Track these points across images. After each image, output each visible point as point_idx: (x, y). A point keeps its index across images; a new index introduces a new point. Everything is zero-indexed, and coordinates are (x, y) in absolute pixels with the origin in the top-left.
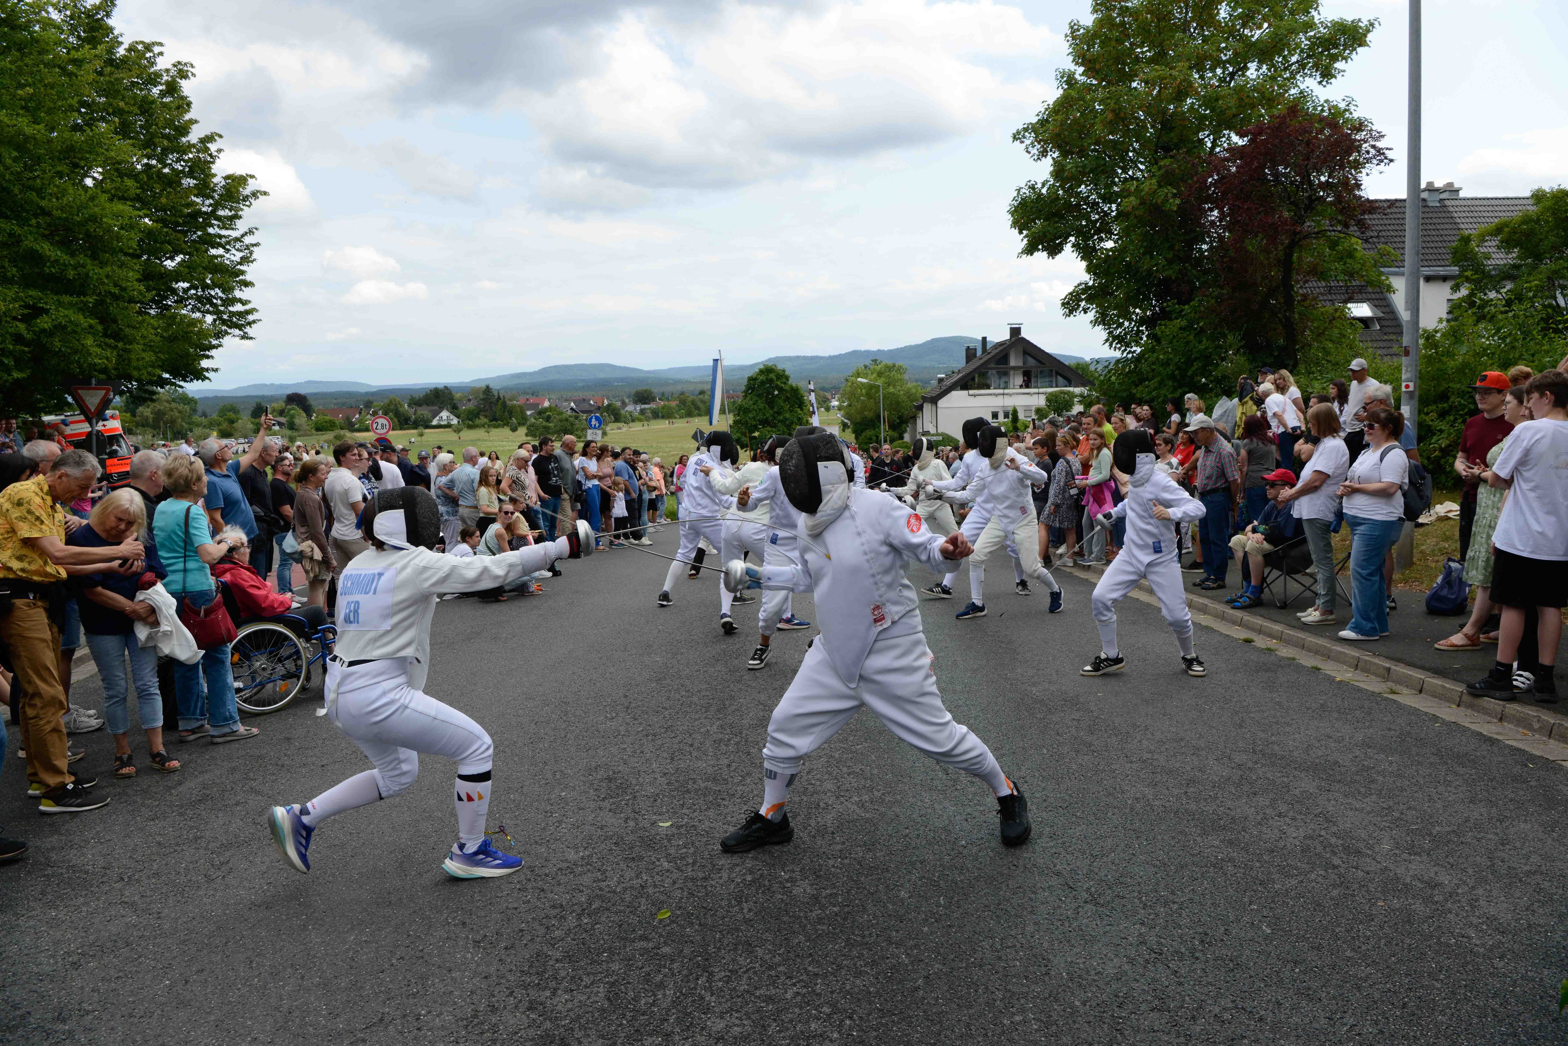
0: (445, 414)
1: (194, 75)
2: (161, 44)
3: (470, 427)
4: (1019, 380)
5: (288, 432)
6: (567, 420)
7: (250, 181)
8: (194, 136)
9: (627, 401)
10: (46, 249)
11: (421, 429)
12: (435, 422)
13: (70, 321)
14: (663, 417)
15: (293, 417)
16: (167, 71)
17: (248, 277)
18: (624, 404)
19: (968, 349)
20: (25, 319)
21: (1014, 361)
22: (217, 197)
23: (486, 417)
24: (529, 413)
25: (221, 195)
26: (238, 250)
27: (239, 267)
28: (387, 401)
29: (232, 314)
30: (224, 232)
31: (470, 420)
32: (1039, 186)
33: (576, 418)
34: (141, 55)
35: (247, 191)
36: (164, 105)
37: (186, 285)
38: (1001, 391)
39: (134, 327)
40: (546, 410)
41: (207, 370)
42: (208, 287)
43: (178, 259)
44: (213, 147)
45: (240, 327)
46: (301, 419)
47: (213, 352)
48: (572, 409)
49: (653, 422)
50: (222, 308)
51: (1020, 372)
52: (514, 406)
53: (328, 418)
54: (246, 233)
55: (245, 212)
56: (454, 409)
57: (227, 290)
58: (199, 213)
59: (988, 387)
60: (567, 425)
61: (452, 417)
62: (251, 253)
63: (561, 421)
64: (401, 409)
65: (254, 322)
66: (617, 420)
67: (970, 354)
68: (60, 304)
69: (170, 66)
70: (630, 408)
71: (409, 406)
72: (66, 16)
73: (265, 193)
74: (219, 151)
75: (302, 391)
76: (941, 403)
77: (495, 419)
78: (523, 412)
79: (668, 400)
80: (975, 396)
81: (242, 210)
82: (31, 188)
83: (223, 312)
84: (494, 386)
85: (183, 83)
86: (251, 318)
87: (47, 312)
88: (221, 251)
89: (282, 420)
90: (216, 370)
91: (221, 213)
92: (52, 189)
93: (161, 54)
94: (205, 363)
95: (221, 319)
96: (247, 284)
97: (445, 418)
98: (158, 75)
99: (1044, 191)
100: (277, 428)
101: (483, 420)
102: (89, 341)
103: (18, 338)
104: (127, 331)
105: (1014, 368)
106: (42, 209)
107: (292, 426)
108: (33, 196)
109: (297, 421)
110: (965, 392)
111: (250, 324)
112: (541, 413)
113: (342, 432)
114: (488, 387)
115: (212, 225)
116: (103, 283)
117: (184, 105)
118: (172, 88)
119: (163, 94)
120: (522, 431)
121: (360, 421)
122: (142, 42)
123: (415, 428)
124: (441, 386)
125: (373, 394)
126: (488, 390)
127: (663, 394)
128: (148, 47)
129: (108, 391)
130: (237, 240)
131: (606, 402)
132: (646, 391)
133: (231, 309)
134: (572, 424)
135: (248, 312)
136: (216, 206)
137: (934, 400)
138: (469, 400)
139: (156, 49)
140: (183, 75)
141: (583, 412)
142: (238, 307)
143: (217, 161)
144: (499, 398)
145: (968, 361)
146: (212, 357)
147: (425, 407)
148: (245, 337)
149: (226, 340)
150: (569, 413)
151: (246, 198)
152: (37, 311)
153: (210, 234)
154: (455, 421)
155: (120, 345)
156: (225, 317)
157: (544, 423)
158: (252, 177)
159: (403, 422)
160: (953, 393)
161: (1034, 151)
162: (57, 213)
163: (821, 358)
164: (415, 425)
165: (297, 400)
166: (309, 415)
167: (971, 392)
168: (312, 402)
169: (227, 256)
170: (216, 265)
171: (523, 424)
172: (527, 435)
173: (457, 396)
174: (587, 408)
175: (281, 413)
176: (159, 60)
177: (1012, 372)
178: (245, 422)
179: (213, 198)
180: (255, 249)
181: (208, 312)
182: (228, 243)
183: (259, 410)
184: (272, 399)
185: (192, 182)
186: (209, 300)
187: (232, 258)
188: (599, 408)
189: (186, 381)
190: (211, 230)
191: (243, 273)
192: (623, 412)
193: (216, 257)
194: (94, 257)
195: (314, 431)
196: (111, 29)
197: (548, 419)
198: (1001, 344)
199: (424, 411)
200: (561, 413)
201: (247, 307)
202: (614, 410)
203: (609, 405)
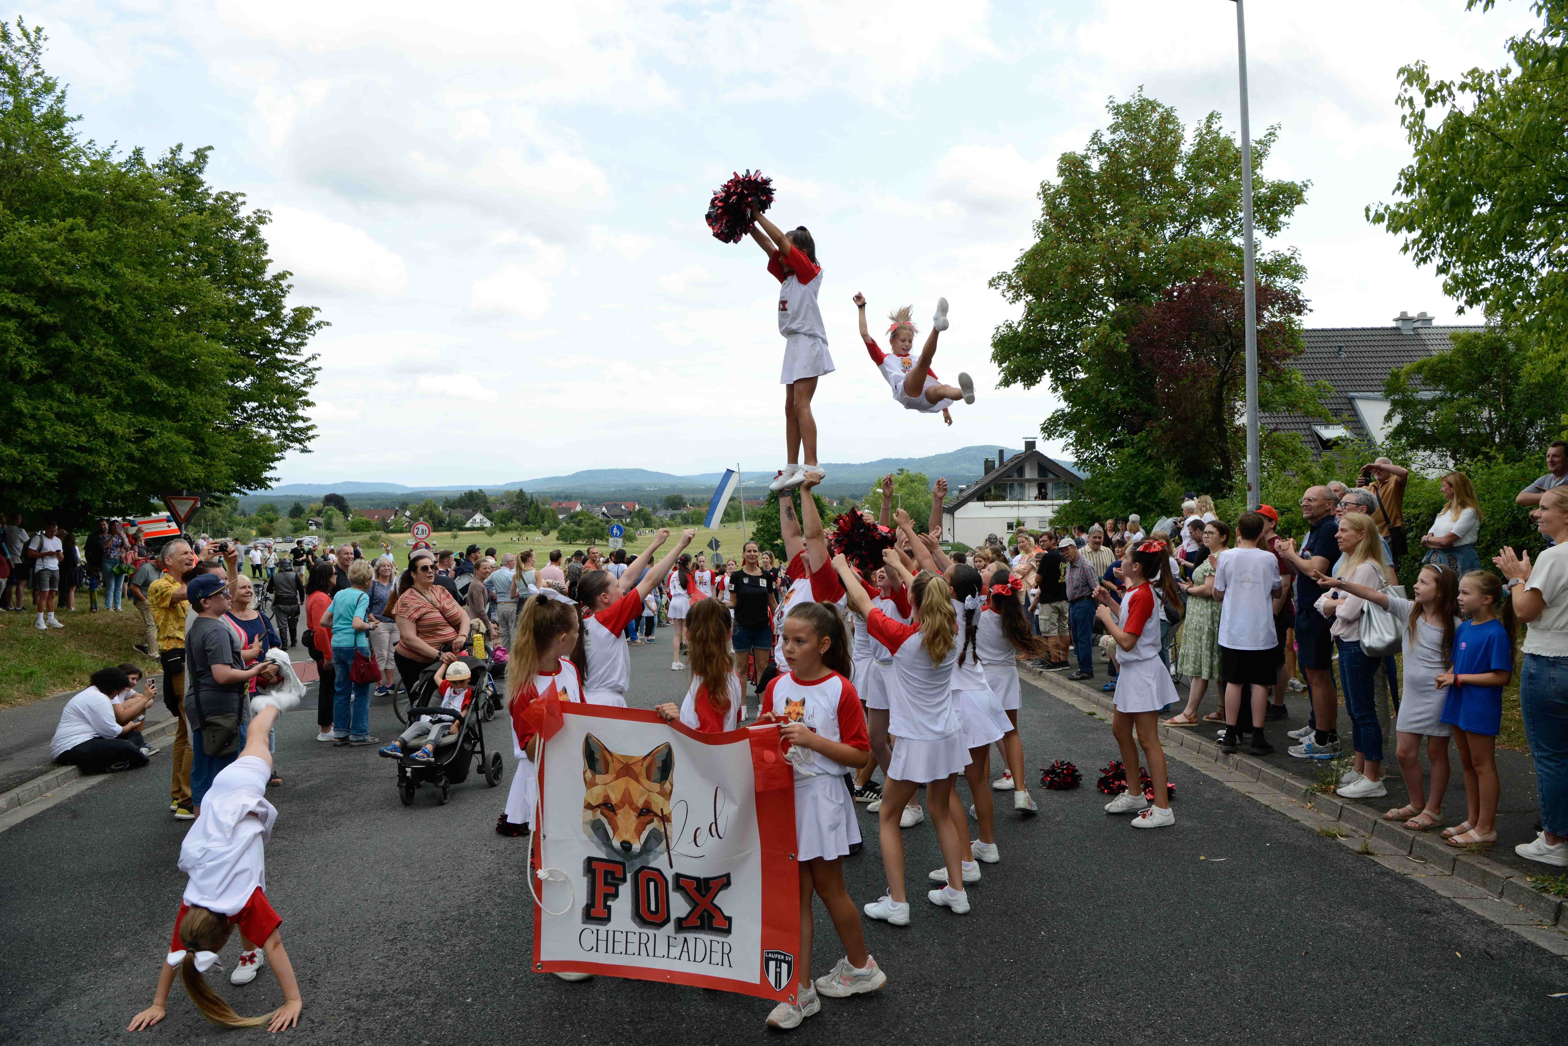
0: (478, 517)
1: (270, 220)
2: (244, 195)
3: (503, 530)
4: (1034, 492)
5: (327, 533)
6: (597, 525)
7: (315, 313)
8: (269, 274)
9: (658, 505)
10: (154, 381)
11: (455, 532)
12: (468, 525)
13: (172, 442)
14: (693, 523)
15: (331, 517)
16: (248, 218)
17: (310, 398)
18: (655, 509)
19: (987, 461)
20: (137, 441)
21: (1030, 473)
22: (286, 327)
23: (519, 520)
24: (561, 517)
25: (289, 325)
26: (302, 373)
27: (303, 388)
28: (423, 503)
29: (295, 430)
30: (289, 357)
31: (502, 522)
32: (1016, 325)
33: (607, 522)
34: (226, 204)
35: (312, 322)
36: (245, 248)
37: (256, 404)
38: (1016, 503)
39: (218, 446)
40: (577, 514)
41: (271, 479)
42: (275, 406)
43: (248, 380)
44: (284, 283)
45: (300, 441)
46: (338, 519)
47: (276, 464)
48: (603, 514)
49: (682, 527)
50: (285, 425)
51: (1035, 484)
52: (547, 510)
53: (364, 519)
54: (309, 359)
55: (311, 341)
56: (487, 512)
57: (291, 408)
58: (270, 341)
59: (1004, 499)
60: (598, 529)
61: (485, 520)
62: (314, 376)
63: (592, 525)
64: (436, 512)
65: (313, 437)
66: (647, 525)
67: (989, 466)
68: (163, 428)
69: (251, 214)
70: (661, 514)
71: (444, 508)
72: (165, 173)
73: (328, 324)
74: (290, 286)
75: (339, 492)
76: (958, 513)
77: (527, 523)
78: (555, 517)
79: (699, 505)
80: (991, 507)
81: (306, 338)
82: (143, 331)
83: (285, 428)
84: (528, 490)
85: (261, 227)
86: (310, 433)
87: (153, 434)
88: (287, 374)
89: (320, 520)
90: (278, 480)
91: (288, 340)
92: (159, 331)
93: (244, 203)
94: (267, 474)
95: (285, 434)
96: (308, 404)
97: (478, 520)
98: (240, 221)
99: (1020, 329)
100: (314, 528)
101: (516, 523)
102: (187, 459)
103: (130, 457)
104: (213, 449)
105: (1029, 481)
106: (151, 348)
107: (329, 526)
108: (146, 338)
109: (335, 521)
110: (981, 504)
111: (309, 439)
112: (572, 517)
113: (378, 533)
114: (521, 491)
115: (280, 352)
116: (198, 410)
117: (261, 247)
118: (252, 232)
119: (243, 237)
120: (554, 534)
121: (395, 522)
122: (228, 193)
123: (450, 530)
124: (475, 490)
125: (408, 495)
126: (521, 494)
127: (693, 500)
128: (233, 197)
129: (196, 500)
130: (302, 364)
131: (637, 507)
132: (676, 497)
133: (293, 425)
134: (603, 529)
135: (309, 428)
136: (284, 334)
137: (951, 511)
138: (503, 504)
139: (240, 199)
140: (261, 220)
141: (615, 517)
142: (300, 424)
143: (287, 295)
144: (532, 502)
145: (986, 473)
146: (275, 468)
147: (459, 509)
148: (304, 450)
149: (288, 454)
150: (601, 517)
151: (311, 328)
152: (145, 434)
153: (277, 359)
154: (488, 524)
155: (207, 461)
156: (288, 432)
157: (576, 528)
158: (317, 309)
159: (438, 524)
160: (970, 504)
161: (1010, 295)
162: (165, 352)
163: (852, 466)
164: (449, 528)
165: (335, 501)
166: (346, 516)
167: (987, 503)
168: (349, 503)
169: (292, 378)
170: (281, 386)
171: (555, 528)
172: (558, 539)
173: (491, 499)
174: (617, 511)
175: (319, 513)
176: (241, 208)
177: (1027, 485)
178: (284, 522)
179: (282, 327)
180: (317, 373)
181: (272, 427)
182: (294, 367)
183: (297, 511)
184: (310, 500)
185: (265, 313)
186: (275, 418)
187: (297, 380)
188: (630, 513)
189: (250, 489)
190: (279, 356)
191: (305, 394)
192: (653, 517)
193: (282, 379)
194: (190, 387)
195: (349, 532)
196: (201, 183)
197: (579, 523)
198: (1016, 457)
199: (458, 514)
200: (592, 518)
201: (308, 424)
202: (645, 515)
203: (640, 510)
